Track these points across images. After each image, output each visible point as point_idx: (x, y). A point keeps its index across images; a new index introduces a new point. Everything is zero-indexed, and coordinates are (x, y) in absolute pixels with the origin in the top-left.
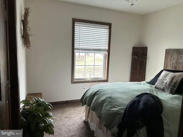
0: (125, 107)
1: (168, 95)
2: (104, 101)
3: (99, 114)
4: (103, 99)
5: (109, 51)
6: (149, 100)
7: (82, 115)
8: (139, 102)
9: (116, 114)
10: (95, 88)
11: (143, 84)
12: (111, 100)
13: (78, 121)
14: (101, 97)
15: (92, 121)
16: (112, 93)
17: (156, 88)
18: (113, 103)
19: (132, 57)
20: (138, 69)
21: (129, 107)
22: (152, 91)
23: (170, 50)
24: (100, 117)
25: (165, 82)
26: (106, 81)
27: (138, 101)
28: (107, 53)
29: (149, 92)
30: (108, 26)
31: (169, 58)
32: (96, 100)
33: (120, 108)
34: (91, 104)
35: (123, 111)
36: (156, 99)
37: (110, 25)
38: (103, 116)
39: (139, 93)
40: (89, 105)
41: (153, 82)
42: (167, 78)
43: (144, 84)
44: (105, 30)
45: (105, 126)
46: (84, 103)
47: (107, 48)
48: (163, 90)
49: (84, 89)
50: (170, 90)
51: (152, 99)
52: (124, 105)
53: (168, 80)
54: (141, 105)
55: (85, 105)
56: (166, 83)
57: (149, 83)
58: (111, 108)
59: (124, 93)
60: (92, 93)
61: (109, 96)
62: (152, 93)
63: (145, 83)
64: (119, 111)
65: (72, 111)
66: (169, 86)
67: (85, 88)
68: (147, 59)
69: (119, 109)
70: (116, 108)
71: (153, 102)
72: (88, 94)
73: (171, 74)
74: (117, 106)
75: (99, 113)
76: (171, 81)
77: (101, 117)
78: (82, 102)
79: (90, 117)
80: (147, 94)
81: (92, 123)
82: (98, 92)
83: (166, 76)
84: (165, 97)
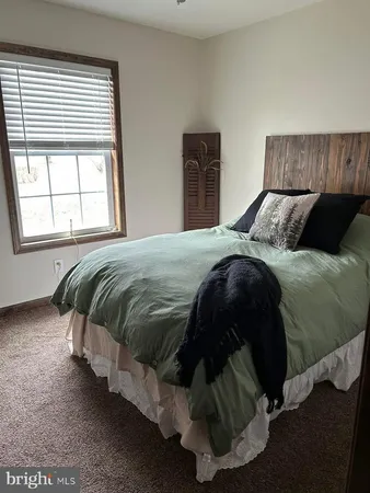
0: (191, 302)
1: (285, 253)
2: (127, 295)
3: (119, 333)
4: (124, 289)
5: (119, 146)
6: (247, 274)
7: (62, 340)
8: (224, 280)
9: (169, 323)
10: (93, 259)
11: (219, 231)
12: (148, 288)
13: (54, 358)
14: (116, 283)
15: (96, 352)
16: (149, 269)
17: (253, 239)
18: (157, 293)
19: (184, 162)
20: (202, 193)
21: (203, 298)
22: (247, 247)
23: (277, 138)
24: (121, 338)
25: (275, 220)
26: (122, 235)
27: (221, 279)
28: (114, 153)
29: (239, 253)
30: (109, 70)
31: (275, 159)
32: (103, 295)
33: (176, 304)
34: (89, 307)
35: (187, 313)
36: (263, 268)
37: (113, 67)
38: (130, 334)
39: (218, 259)
40: (84, 310)
41: (243, 226)
42: (277, 210)
43: (223, 233)
44: (101, 81)
45: (139, 359)
46: (67, 307)
47: (112, 138)
48: (271, 242)
49: (57, 267)
50: (287, 242)
51: (254, 270)
52: (187, 296)
53: (280, 216)
54: (231, 289)
55: (71, 312)
56: (277, 225)
57: (234, 228)
58: (152, 309)
59: (180, 262)
60: (89, 275)
61: (141, 276)
62: (247, 254)
63: (225, 230)
64: (176, 314)
65: (31, 334)
66: (285, 229)
67: (61, 261)
68: (222, 167)
69: (176, 309)
70: (168, 306)
71: (259, 276)
72: (77, 279)
73: (287, 200)
74: (170, 300)
75: (116, 329)
76: (288, 219)
77: (124, 337)
78: (59, 304)
79: (88, 342)
80: (236, 257)
81: (97, 357)
82: (105, 269)
83: (276, 205)
84: (279, 259)
